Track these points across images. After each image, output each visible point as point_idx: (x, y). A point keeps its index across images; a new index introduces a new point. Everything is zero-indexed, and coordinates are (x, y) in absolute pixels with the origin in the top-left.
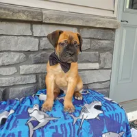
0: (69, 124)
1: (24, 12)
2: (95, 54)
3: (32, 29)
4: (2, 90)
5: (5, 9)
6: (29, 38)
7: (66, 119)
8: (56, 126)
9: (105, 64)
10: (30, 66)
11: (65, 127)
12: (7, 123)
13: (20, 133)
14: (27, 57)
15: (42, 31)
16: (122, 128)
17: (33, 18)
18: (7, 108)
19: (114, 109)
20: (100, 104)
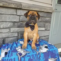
0: (35, 54)
1: (13, 4)
2: (43, 24)
3: (16, 12)
4: (3, 39)
5: (5, 2)
6: (15, 16)
7: (33, 52)
8: (30, 56)
9: (47, 28)
10: (15, 29)
11: (34, 56)
12: (8, 54)
13: (14, 58)
14: (14, 24)
15: (21, 13)
16: (56, 56)
17: (18, 6)
18: (7, 48)
19: (53, 48)
20: (47, 46)
